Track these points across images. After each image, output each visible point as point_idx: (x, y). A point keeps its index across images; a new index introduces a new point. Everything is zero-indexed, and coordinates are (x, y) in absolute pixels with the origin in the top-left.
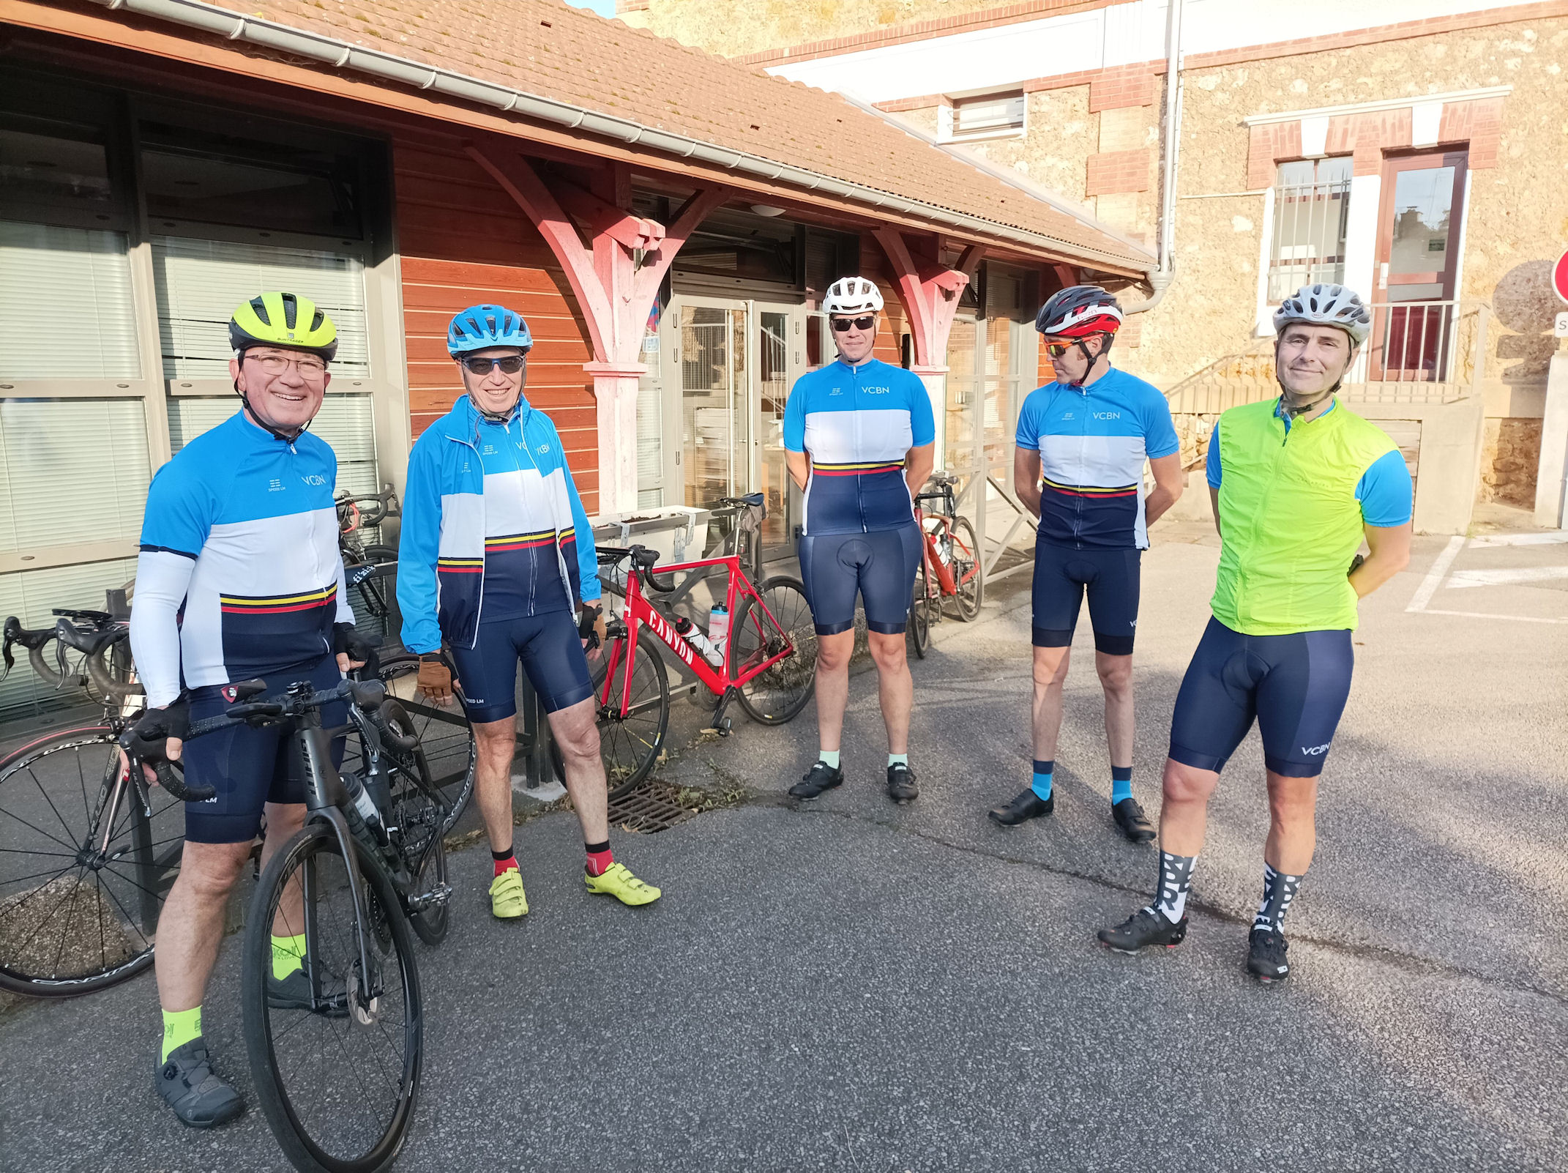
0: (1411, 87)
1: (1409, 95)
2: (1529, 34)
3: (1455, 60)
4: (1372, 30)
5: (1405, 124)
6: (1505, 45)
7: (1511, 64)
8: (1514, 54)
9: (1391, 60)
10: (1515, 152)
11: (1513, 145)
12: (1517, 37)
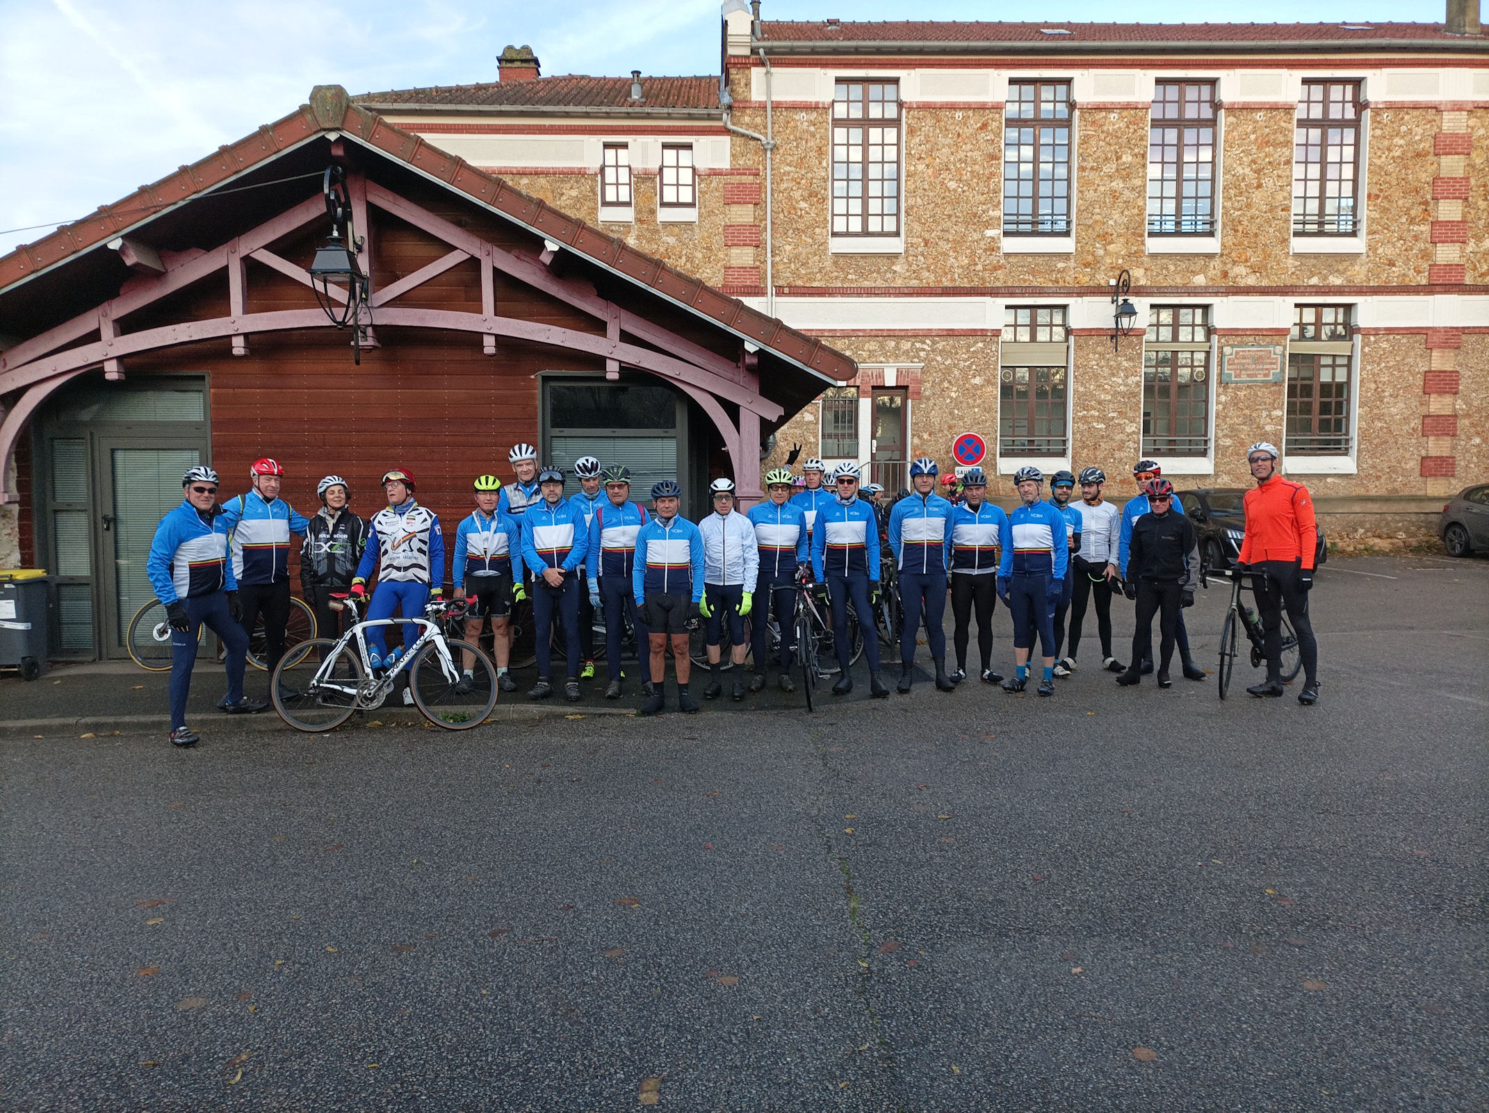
0: (882, 359)
1: (881, 362)
2: (928, 342)
3: (899, 350)
4: (864, 330)
5: (881, 375)
6: (918, 345)
7: (922, 354)
8: (924, 350)
9: (872, 345)
10: (927, 393)
11: (927, 390)
12: (924, 343)
